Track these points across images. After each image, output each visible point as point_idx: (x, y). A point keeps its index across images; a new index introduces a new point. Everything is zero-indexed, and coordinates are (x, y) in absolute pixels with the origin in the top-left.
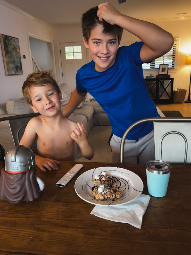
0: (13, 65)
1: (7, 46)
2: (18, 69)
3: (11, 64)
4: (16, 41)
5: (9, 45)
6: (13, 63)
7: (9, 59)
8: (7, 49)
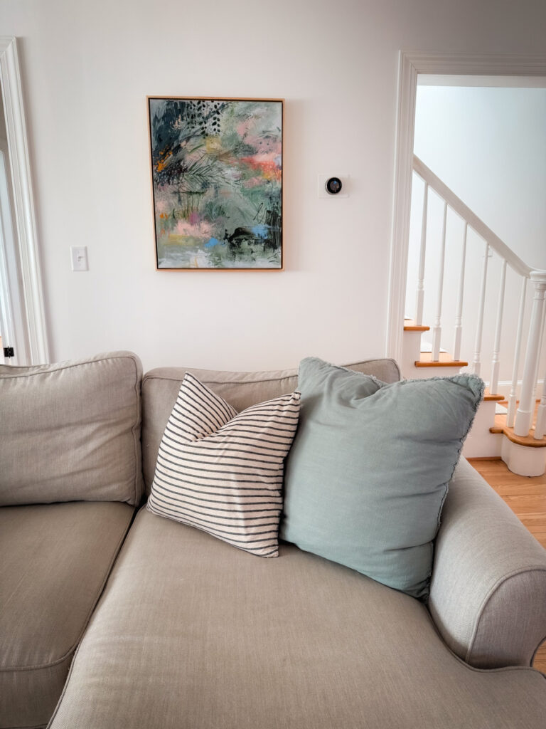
0: (205, 226)
1: (179, 147)
2: (245, 244)
3: (192, 223)
4: (256, 117)
5: (192, 140)
6: (208, 218)
7: (180, 200)
8: (170, 158)
